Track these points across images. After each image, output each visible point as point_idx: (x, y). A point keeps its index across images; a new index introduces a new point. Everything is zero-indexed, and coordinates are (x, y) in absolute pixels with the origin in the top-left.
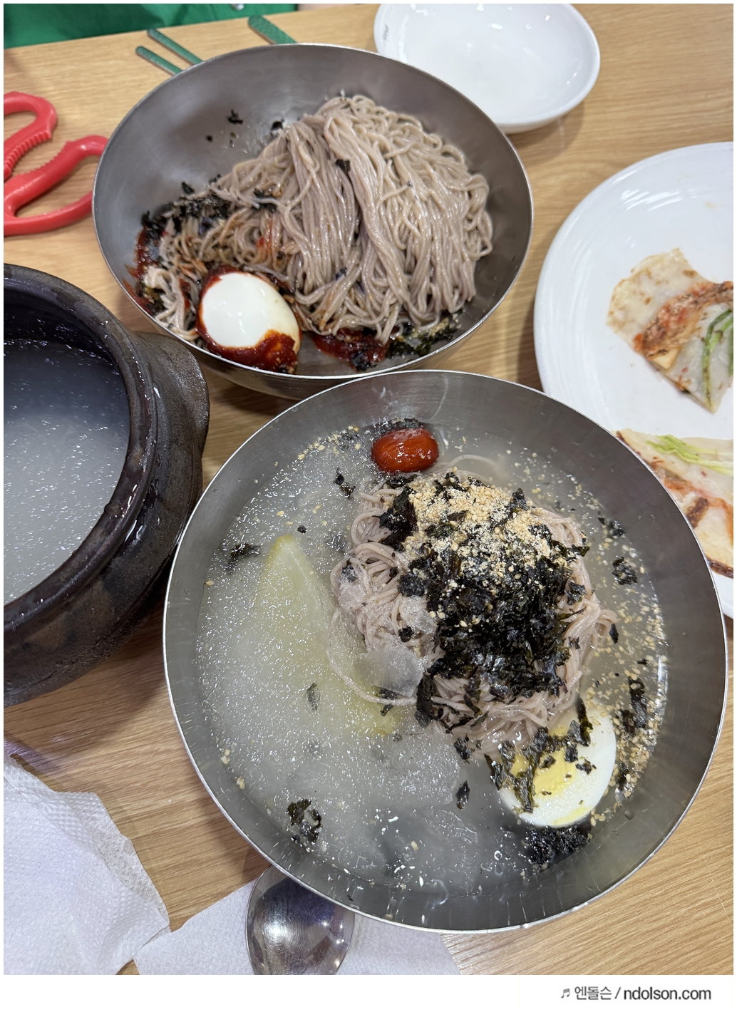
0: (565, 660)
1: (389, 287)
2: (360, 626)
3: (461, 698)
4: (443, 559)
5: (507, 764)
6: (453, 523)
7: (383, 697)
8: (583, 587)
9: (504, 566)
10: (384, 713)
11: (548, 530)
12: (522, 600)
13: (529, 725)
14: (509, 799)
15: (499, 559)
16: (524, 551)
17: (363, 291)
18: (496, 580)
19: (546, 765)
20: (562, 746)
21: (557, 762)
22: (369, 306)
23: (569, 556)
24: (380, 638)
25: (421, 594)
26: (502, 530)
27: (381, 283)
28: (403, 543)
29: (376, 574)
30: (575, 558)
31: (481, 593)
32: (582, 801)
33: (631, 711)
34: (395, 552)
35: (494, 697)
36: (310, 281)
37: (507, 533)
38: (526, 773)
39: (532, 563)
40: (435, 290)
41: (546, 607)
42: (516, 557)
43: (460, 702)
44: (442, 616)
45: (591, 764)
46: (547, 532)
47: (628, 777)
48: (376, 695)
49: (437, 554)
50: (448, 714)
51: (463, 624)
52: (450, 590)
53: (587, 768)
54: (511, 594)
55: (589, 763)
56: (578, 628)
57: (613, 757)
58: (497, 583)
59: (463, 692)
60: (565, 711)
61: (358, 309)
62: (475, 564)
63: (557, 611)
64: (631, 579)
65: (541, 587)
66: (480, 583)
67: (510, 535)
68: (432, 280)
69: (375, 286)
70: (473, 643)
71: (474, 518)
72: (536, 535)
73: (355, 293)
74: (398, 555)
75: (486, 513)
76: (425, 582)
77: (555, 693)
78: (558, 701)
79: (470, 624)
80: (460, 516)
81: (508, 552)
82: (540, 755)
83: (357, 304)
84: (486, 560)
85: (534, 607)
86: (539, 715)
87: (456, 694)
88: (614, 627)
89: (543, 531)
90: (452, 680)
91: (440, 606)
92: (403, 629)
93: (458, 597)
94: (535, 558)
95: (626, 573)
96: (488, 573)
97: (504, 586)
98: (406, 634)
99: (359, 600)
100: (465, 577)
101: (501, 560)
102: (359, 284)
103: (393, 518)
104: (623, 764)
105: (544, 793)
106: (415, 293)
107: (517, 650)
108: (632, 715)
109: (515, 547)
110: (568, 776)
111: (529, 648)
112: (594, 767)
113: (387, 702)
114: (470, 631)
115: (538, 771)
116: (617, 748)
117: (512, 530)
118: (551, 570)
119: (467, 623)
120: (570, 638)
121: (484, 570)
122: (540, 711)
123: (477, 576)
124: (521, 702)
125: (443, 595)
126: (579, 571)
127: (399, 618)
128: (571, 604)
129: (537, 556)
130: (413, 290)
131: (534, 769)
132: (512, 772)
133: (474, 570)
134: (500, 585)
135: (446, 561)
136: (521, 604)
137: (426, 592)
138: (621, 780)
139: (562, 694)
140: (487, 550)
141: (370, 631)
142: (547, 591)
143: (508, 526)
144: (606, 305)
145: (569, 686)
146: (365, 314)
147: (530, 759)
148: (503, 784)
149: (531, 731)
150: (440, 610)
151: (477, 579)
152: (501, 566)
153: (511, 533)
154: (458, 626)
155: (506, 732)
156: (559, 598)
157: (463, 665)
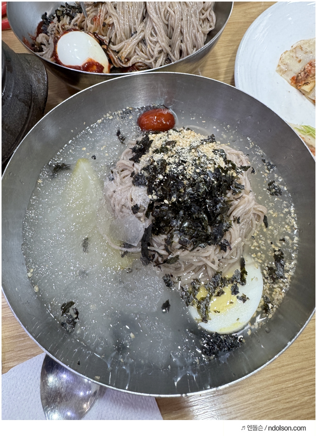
0: (229, 228)
1: (158, 42)
2: (113, 206)
3: (163, 247)
4: (158, 164)
5: (195, 292)
6: (168, 147)
7: (123, 247)
8: (243, 186)
9: (193, 169)
10: (123, 256)
11: (224, 153)
12: (202, 188)
13: (209, 269)
14: (194, 313)
15: (191, 165)
16: (208, 162)
17: (145, 44)
18: (187, 176)
19: (218, 295)
20: (229, 283)
21: (225, 294)
22: (148, 53)
23: (238, 171)
24: (122, 212)
25: (144, 184)
26: (195, 151)
27: (154, 39)
28: (140, 159)
29: (124, 177)
30: (241, 172)
31: (177, 184)
32: (238, 319)
33: (274, 268)
34: (134, 163)
35: (181, 246)
37: (198, 152)
38: (205, 298)
39: (212, 170)
40: (183, 46)
41: (219, 195)
42: (202, 165)
43: (164, 250)
44: (155, 197)
45: (247, 297)
46: (224, 154)
47: (270, 305)
48: (120, 246)
49: (155, 161)
50: (158, 257)
51: (166, 201)
52: (158, 180)
53: (244, 299)
54: (195, 184)
55: (245, 296)
56: (239, 211)
57: (261, 294)
58: (188, 178)
59: (164, 243)
60: (234, 264)
61: (142, 54)
62: (176, 167)
63: (226, 199)
64: (278, 193)
65: (215, 182)
66: (178, 177)
67: (200, 153)
68: (181, 42)
69: (151, 41)
70: (171, 213)
71: (181, 144)
72: (216, 154)
73: (141, 46)
74: (136, 165)
75: (188, 142)
76: (147, 178)
77: (223, 248)
78: (226, 254)
79: (170, 202)
80: (173, 143)
81: (197, 162)
82: (215, 288)
83: (143, 52)
84: (183, 165)
85: (210, 194)
86: (213, 262)
87: (162, 245)
88: (265, 217)
89: (221, 152)
90: (159, 236)
91: (153, 191)
92: (134, 206)
93: (162, 184)
94: (214, 167)
95: (275, 189)
96: (183, 172)
97: (191, 179)
98: (136, 209)
99: (112, 190)
100: (169, 174)
101: (192, 165)
102: (143, 41)
103: (138, 146)
104: (267, 298)
105: (215, 312)
106: (173, 49)
107: (198, 219)
108: (275, 271)
109: (202, 160)
110: (231, 303)
111: (206, 219)
112: (248, 298)
113: (125, 249)
114: (170, 205)
115: (215, 299)
116: (264, 287)
117: (202, 151)
118: (224, 174)
119: (169, 201)
120: (234, 216)
121: (181, 170)
122: (213, 259)
123: (176, 173)
124: (198, 250)
125: (155, 183)
126: (244, 179)
127: (132, 200)
128: (234, 195)
129: (215, 166)
130: (172, 47)
131: (211, 296)
132: (196, 297)
133: (175, 170)
134: (189, 179)
135: (159, 165)
136: (202, 191)
137: (147, 184)
138: (265, 309)
139: (228, 250)
140: (184, 160)
141: (117, 208)
142: (219, 186)
143: (200, 149)
144: (277, 62)
145: (232, 246)
146: (146, 57)
147: (209, 290)
148: (190, 304)
149: (210, 273)
150: (154, 194)
151: (175, 175)
152: (192, 168)
153: (201, 152)
154: (163, 203)
155: (196, 273)
156: (227, 191)
157: (164, 226)
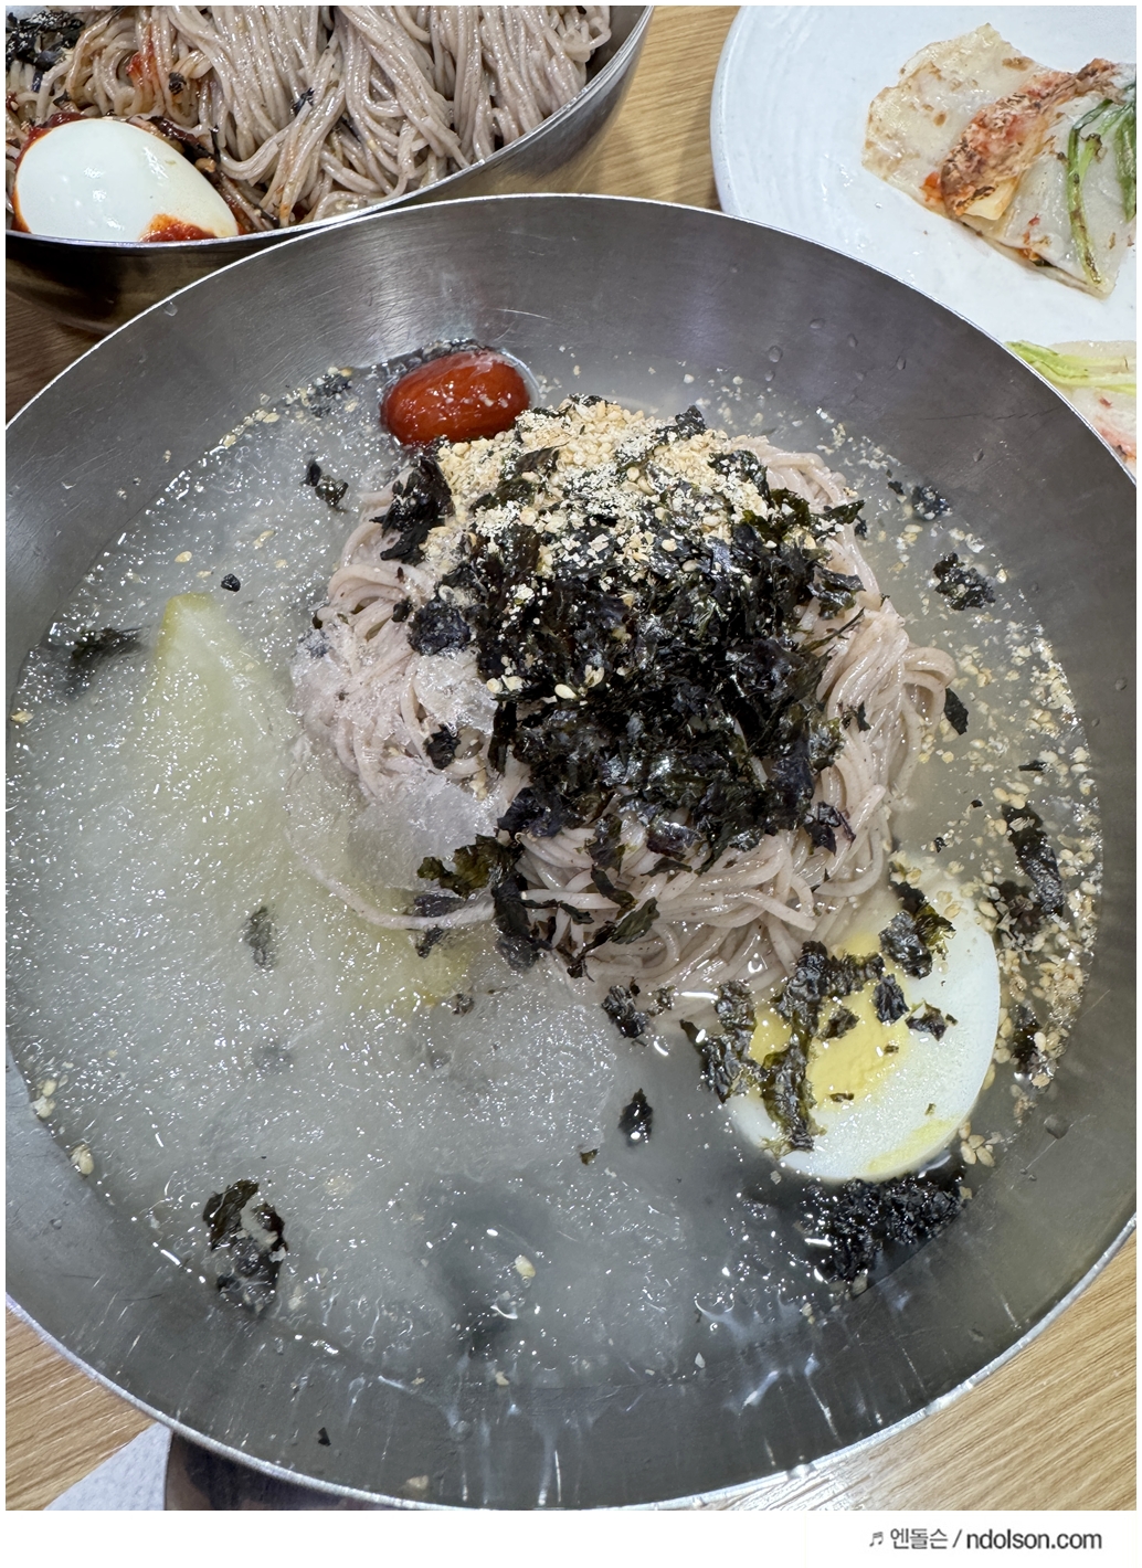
0: (832, 751)
1: (405, 117)
2: (343, 754)
3: (584, 880)
4: (503, 547)
5: (738, 1037)
6: (529, 476)
7: (417, 915)
9: (650, 541)
10: (423, 950)
11: (757, 463)
12: (701, 611)
13: (777, 935)
14: (752, 1121)
15: (637, 528)
16: (700, 507)
17: (355, 136)
18: (632, 573)
19: (836, 1029)
20: (867, 979)
21: (861, 1023)
22: (373, 167)
23: (818, 527)
24: (390, 773)
25: (465, 642)
26: (643, 474)
27: (388, 110)
28: (422, 547)
29: (371, 634)
30: (832, 530)
31: (598, 609)
32: (931, 1106)
33: (1022, 884)
34: (404, 567)
35: (660, 856)
36: (243, 126)
37: (655, 476)
38: (786, 1053)
39: (723, 533)
40: (505, 119)
41: (768, 627)
42: (681, 522)
43: (589, 890)
44: (515, 684)
45: (944, 1015)
46: (754, 467)
47: (1039, 1039)
48: (406, 913)
49: (488, 540)
50: (569, 929)
51: (564, 691)
52: (517, 609)
53: (934, 1023)
54: (670, 598)
55: (938, 1011)
56: (855, 682)
57: (994, 993)
58: (635, 579)
59: (585, 861)
60: (865, 897)
61: (352, 174)
62: (578, 544)
63: (799, 638)
64: (977, 596)
65: (747, 579)
66: (593, 583)
67: (662, 478)
68: (494, 103)
69: (378, 120)
70: (593, 733)
71: (578, 459)
72: (727, 474)
73: (342, 144)
74: (409, 570)
75: (607, 446)
76: (468, 613)
77: (822, 836)
78: (836, 863)
79: (581, 689)
80: (546, 459)
81: (660, 513)
82: (815, 1007)
83: (351, 166)
84: (606, 532)
85: (734, 627)
86: (792, 902)
87: (575, 871)
88: (951, 698)
89: (743, 464)
90: (559, 839)
91: (505, 660)
92: (434, 736)
93: (537, 621)
94: (730, 522)
95: (966, 585)
96: (611, 558)
97: (651, 582)
98: (442, 747)
99: (330, 690)
100: (557, 577)
101: (643, 528)
102: (343, 124)
103: (403, 502)
104: (1023, 1012)
105: (836, 1098)
106: (467, 137)
107: (706, 736)
109: (677, 503)
110: (890, 1049)
111: (738, 730)
112: (949, 1018)
113: (426, 923)
114: (583, 703)
115: (820, 1047)
116: (1001, 969)
117: (667, 469)
118: (771, 544)
119: (575, 687)
120: (840, 705)
121: (601, 554)
122: (791, 889)
123: (584, 570)
124: (730, 863)
125: (505, 625)
126: (844, 553)
127: (421, 714)
128: (829, 618)
129: (733, 517)
130: (461, 129)
131: (805, 1040)
132: (750, 1053)
133: (576, 557)
134: (642, 582)
135: (507, 549)
136: (699, 620)
137: (473, 637)
138: (1023, 1050)
139: (842, 845)
140: (606, 512)
141: (366, 759)
142: (765, 590)
143: (657, 463)
144: (861, 131)
145: (856, 823)
146: (370, 185)
147: (793, 1020)
148: (733, 1087)
149: (787, 950)
150: (509, 671)
151: (584, 576)
152: (644, 541)
153: (666, 474)
154: (554, 699)
155: (727, 962)
156: (798, 610)
157: (576, 793)
